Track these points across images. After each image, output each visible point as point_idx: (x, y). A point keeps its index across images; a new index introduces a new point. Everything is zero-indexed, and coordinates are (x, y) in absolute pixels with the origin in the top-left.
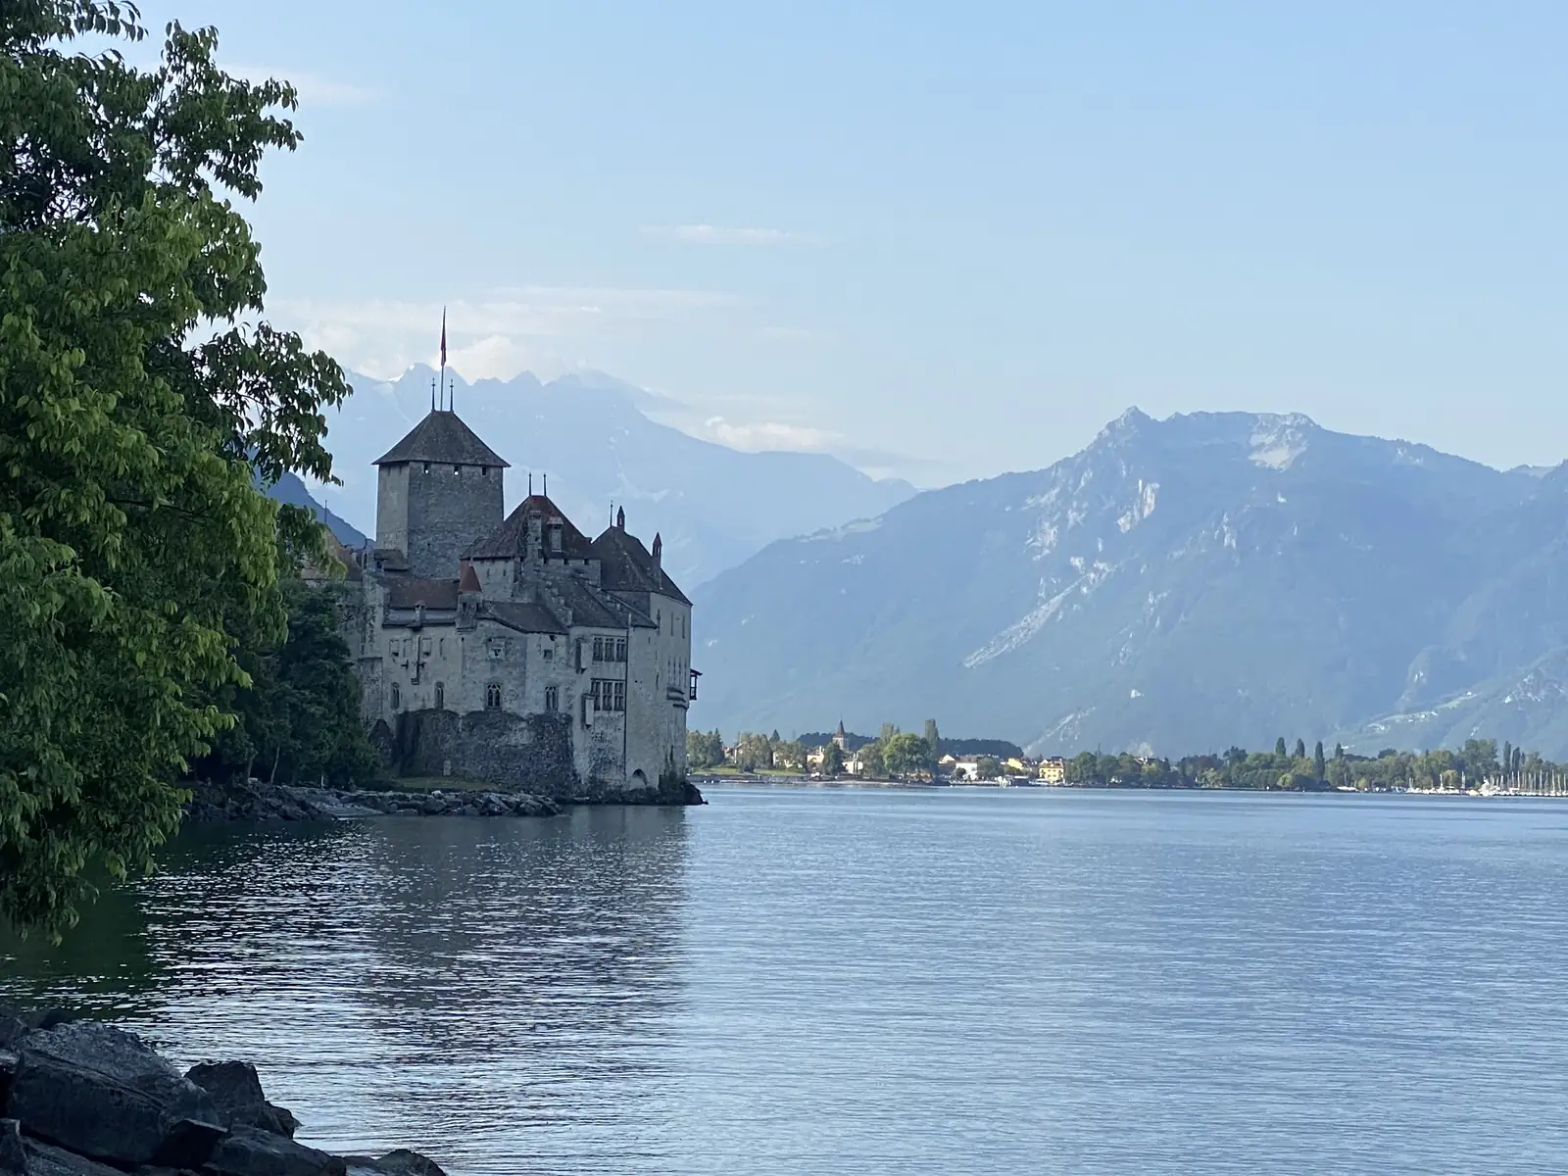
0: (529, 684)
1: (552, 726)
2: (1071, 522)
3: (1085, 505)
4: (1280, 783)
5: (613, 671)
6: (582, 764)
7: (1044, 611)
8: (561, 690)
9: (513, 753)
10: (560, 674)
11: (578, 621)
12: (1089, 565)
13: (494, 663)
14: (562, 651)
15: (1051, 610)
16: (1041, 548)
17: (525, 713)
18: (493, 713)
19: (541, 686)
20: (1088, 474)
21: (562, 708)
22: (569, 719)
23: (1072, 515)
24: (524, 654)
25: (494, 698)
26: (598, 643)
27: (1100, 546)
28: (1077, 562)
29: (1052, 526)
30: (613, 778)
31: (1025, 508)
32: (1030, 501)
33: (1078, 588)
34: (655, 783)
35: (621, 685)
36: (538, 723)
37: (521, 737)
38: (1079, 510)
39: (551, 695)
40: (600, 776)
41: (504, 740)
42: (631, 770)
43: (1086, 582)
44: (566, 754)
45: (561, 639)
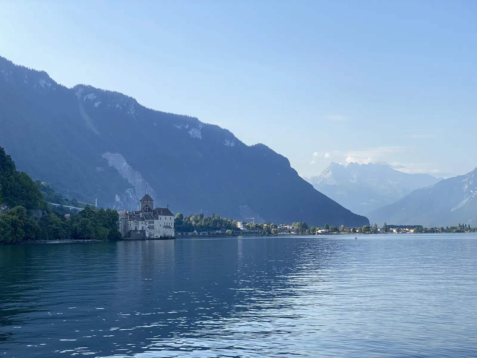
0: (140, 227)
1: (143, 231)
2: (470, 184)
3: (473, 181)
4: (453, 231)
5: (152, 225)
6: (147, 235)
7: (466, 201)
8: (144, 227)
9: (138, 234)
10: (144, 225)
11: (146, 219)
12: (474, 191)
13: (136, 224)
14: (144, 223)
15: (467, 200)
16: (465, 189)
17: (139, 230)
18: (136, 230)
19: (141, 227)
20: (473, 175)
21: (144, 229)
22: (145, 230)
23: (470, 183)
24: (139, 223)
25: (136, 228)
26: (149, 221)
27: (476, 188)
28: (472, 191)
29: (467, 185)
30: (152, 237)
31: (461, 182)
32: (462, 181)
33: (472, 196)
34: (159, 237)
35: (153, 226)
36: (141, 231)
37: (139, 233)
38: (472, 182)
39: (143, 227)
40: (150, 237)
41: (137, 233)
42: (155, 236)
43: (473, 195)
44: (145, 234)
45: (144, 221)
